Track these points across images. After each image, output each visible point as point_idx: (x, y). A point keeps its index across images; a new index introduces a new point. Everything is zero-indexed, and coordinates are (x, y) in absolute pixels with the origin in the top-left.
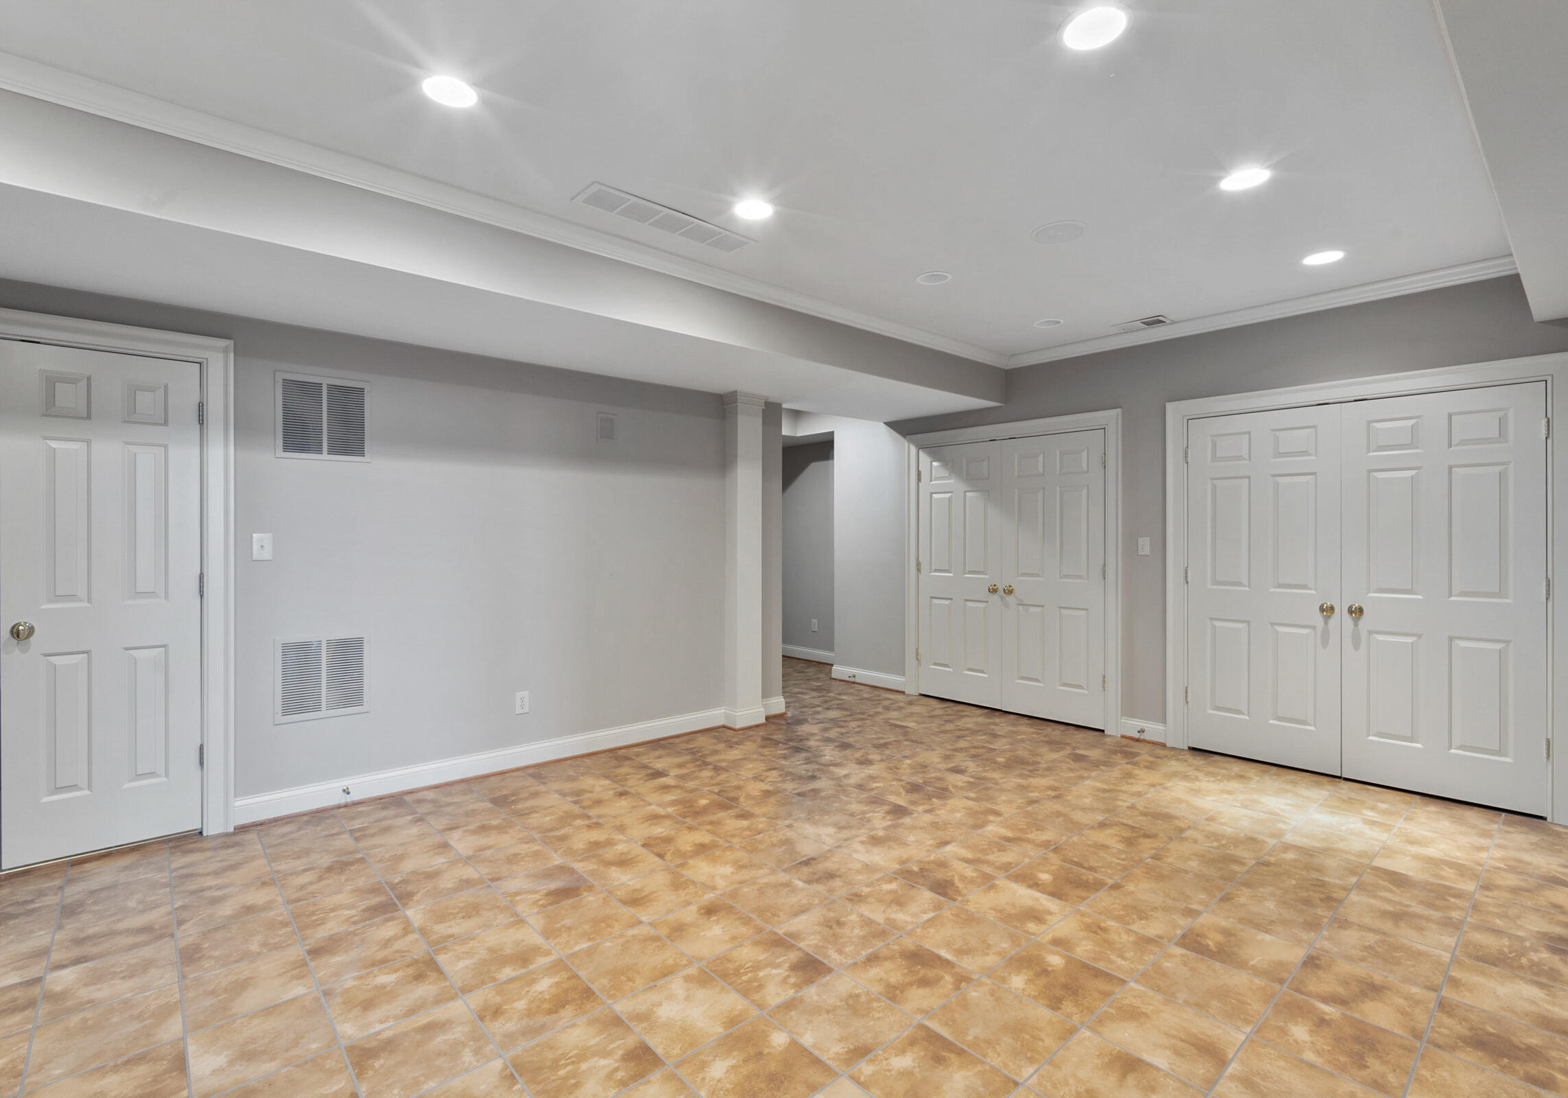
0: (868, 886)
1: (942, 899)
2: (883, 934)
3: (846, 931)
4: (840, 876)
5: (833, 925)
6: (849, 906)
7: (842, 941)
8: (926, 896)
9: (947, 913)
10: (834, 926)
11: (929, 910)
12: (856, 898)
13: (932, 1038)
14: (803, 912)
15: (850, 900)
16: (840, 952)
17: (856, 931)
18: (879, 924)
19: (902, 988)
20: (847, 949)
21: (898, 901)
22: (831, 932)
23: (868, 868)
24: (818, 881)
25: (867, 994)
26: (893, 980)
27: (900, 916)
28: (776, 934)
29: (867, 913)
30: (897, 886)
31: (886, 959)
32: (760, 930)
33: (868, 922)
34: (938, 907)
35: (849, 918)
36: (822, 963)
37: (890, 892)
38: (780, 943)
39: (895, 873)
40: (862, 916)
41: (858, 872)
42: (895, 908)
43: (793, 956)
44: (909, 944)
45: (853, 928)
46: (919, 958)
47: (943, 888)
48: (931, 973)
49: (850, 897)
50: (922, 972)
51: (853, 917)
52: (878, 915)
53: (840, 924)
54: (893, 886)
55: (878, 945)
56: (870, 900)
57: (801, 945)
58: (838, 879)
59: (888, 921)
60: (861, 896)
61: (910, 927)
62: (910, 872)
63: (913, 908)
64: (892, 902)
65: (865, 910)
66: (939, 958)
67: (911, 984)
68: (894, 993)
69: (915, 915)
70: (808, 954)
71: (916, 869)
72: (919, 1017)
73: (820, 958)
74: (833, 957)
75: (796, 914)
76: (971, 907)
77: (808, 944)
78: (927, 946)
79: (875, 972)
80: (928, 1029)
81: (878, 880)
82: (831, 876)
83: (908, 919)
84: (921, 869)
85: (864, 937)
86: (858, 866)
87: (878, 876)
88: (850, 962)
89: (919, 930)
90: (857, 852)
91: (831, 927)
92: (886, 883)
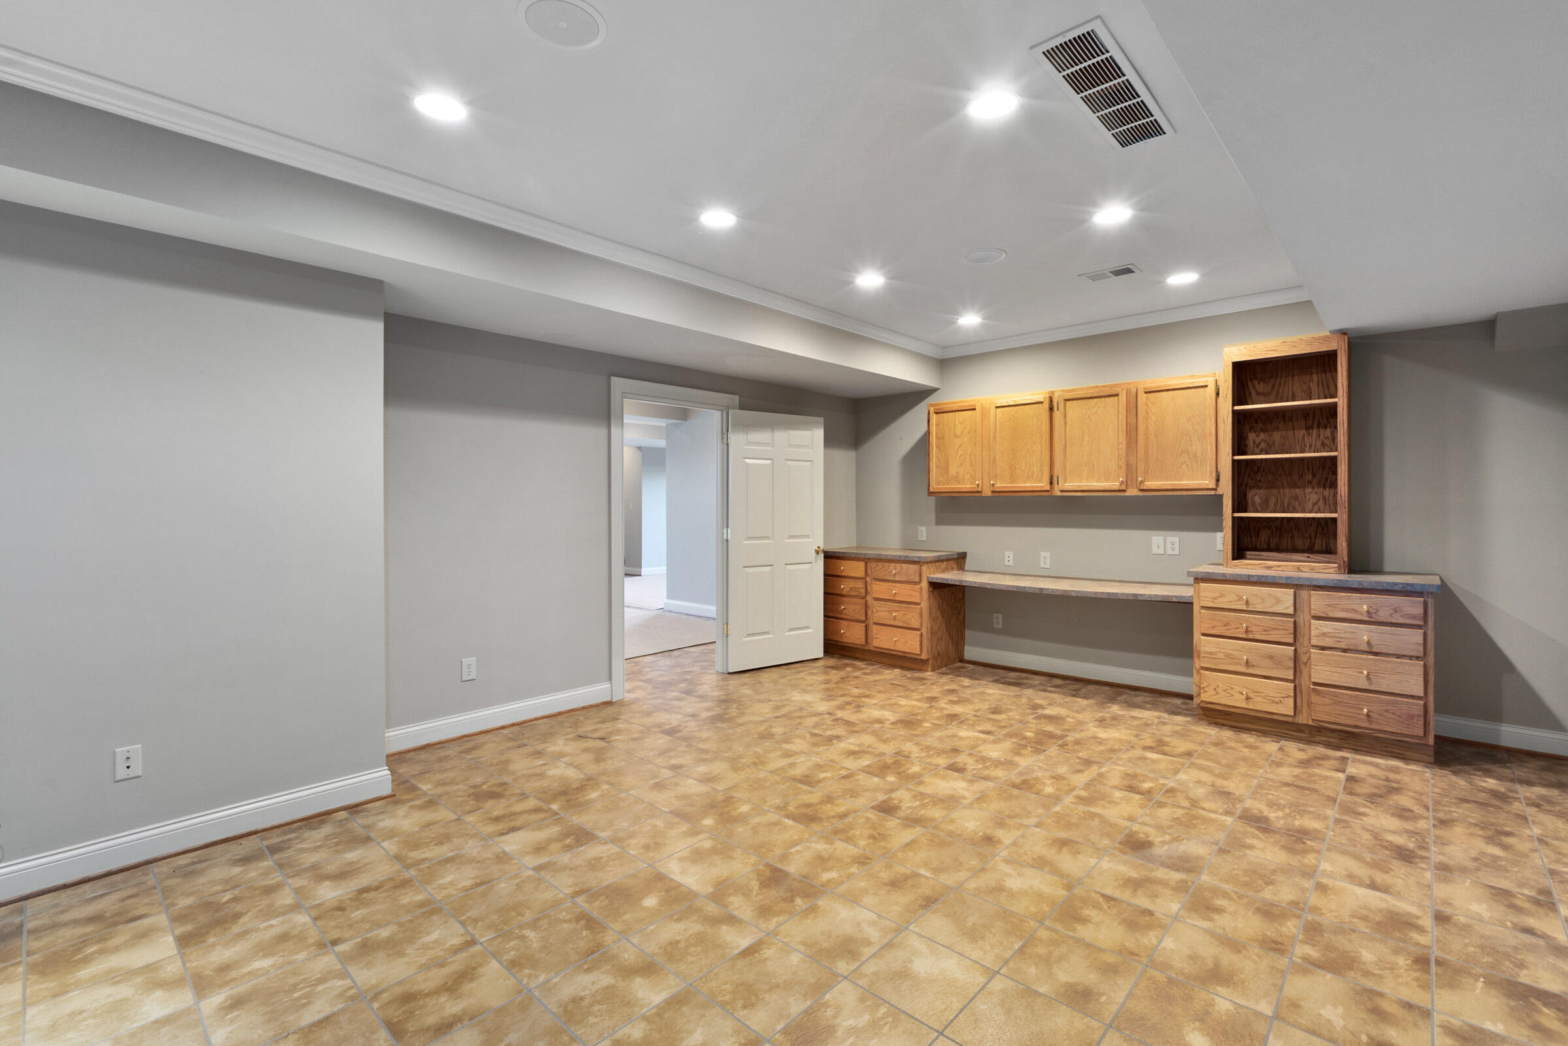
0: (852, 874)
1: (779, 866)
2: (836, 832)
3: (866, 832)
4: (885, 884)
5: (878, 837)
6: (868, 853)
7: (868, 825)
8: (793, 868)
9: (778, 852)
10: (877, 835)
11: (794, 854)
12: (862, 861)
13: (809, 784)
14: (907, 844)
15: (867, 858)
16: (868, 818)
17: (858, 833)
18: (839, 839)
19: (822, 802)
20: (863, 820)
21: (822, 861)
22: (879, 831)
23: (853, 899)
24: (906, 878)
25: (845, 798)
26: (829, 806)
27: (820, 847)
28: (922, 827)
29: (851, 847)
30: (821, 877)
31: (834, 817)
32: (936, 827)
33: (849, 840)
34: (785, 857)
35: (866, 843)
36: (878, 811)
37: (830, 869)
38: (913, 821)
39: (823, 893)
40: (855, 845)
41: (865, 891)
42: (825, 854)
43: (901, 814)
44: (816, 827)
45: (861, 835)
46: (808, 817)
47: (773, 877)
48: (803, 810)
49: (868, 861)
50: (808, 811)
51: (862, 843)
52: (841, 848)
53: (873, 837)
54: (826, 876)
55: (839, 824)
56: (849, 860)
57: (899, 821)
58: (886, 881)
59: (832, 843)
60: (858, 863)
61: (813, 839)
62: (806, 895)
63: (808, 855)
64: (828, 860)
65: (852, 850)
66: (794, 819)
67: (817, 804)
68: (829, 799)
69: (807, 848)
70: (891, 815)
71: (799, 901)
72: (814, 791)
73: (881, 814)
74: (873, 815)
75: (913, 842)
76: (753, 859)
77: (892, 823)
78: (801, 826)
79: (842, 809)
80: (810, 786)
81: (842, 882)
82: (895, 884)
83: (813, 845)
84: (792, 901)
85: (852, 829)
86: (868, 900)
87: (843, 888)
88: (859, 813)
89: (807, 836)
90: (873, 924)
91: (880, 834)
92: (834, 878)
